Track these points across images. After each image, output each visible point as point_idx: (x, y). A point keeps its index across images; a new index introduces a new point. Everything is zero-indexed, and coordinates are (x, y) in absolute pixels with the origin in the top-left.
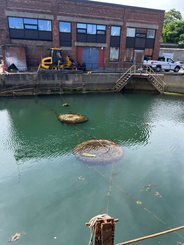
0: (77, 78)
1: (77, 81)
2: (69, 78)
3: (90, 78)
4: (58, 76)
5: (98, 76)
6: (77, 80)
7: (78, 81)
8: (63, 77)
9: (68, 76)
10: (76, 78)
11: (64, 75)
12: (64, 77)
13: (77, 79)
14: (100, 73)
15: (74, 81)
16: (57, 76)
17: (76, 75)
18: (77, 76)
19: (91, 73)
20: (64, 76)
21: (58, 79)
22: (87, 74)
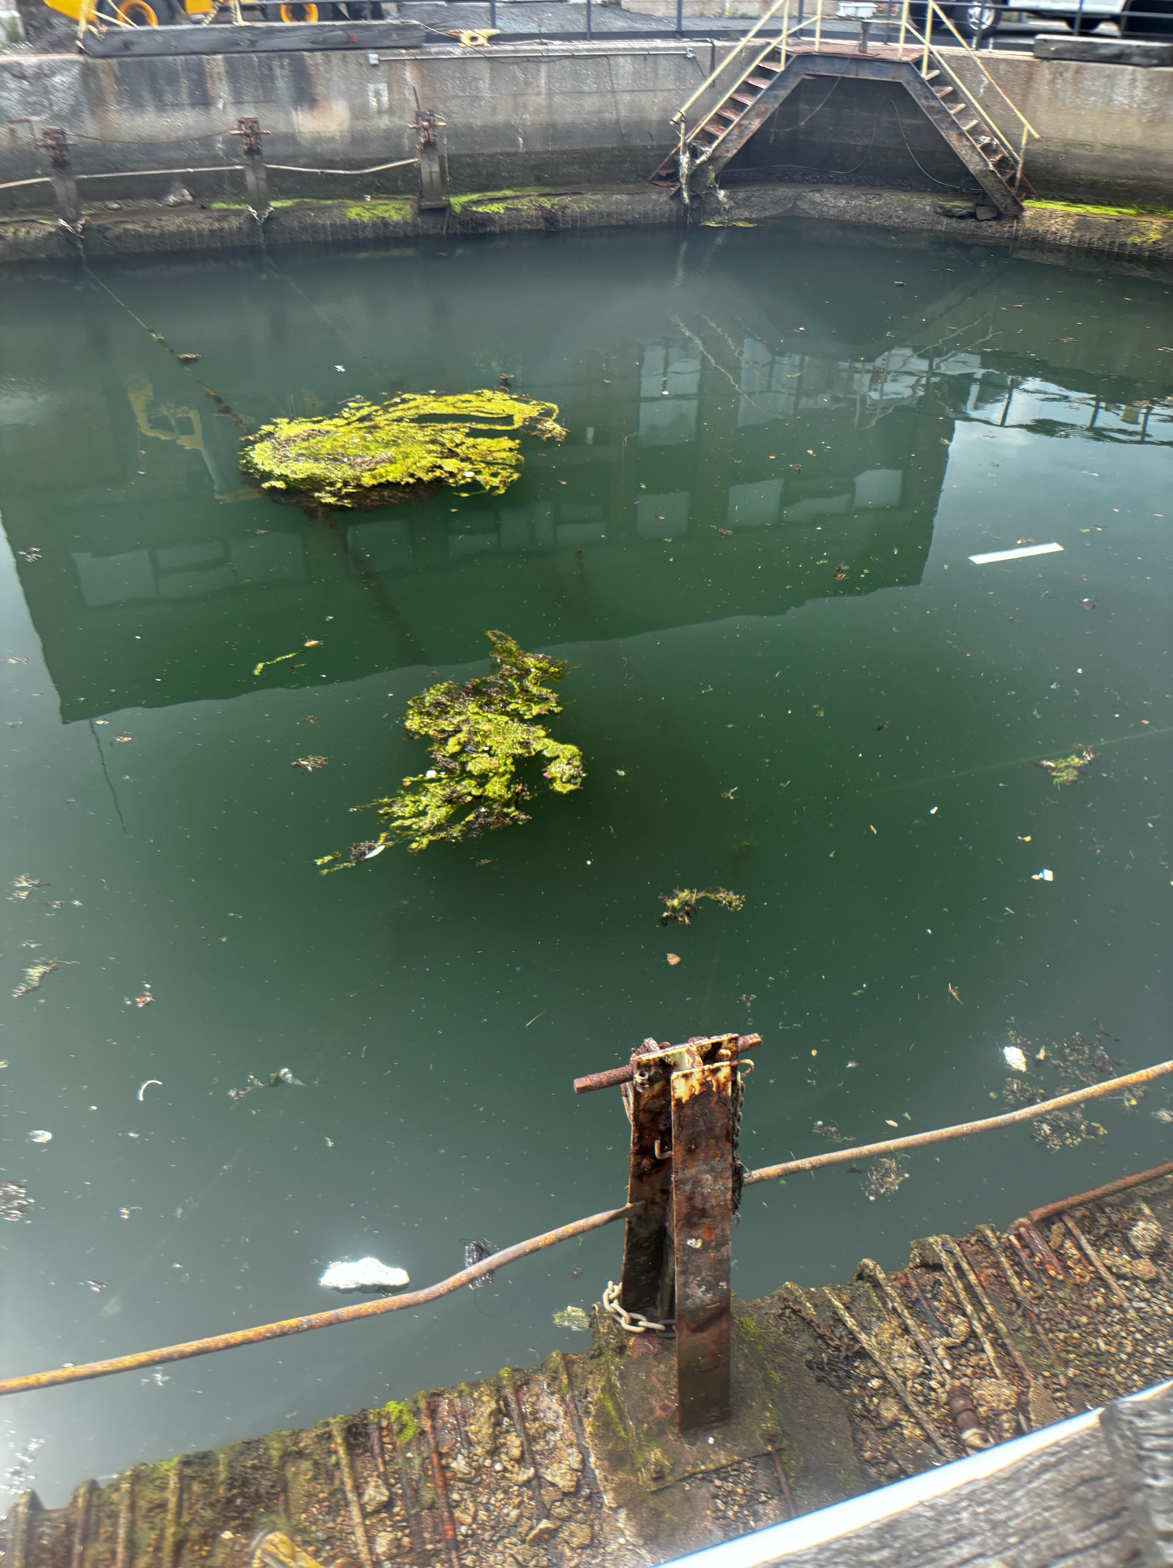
0: (383, 87)
1: (380, 112)
2: (320, 89)
3: (484, 85)
4: (233, 74)
5: (543, 69)
6: (385, 99)
7: (391, 111)
8: (272, 77)
9: (312, 71)
10: (371, 87)
11: (275, 63)
12: (282, 84)
13: (377, 94)
14: (557, 46)
15: (359, 112)
16: (227, 72)
17: (373, 57)
18: (383, 68)
19: (491, 39)
20: (278, 72)
21: (238, 101)
22: (456, 51)
